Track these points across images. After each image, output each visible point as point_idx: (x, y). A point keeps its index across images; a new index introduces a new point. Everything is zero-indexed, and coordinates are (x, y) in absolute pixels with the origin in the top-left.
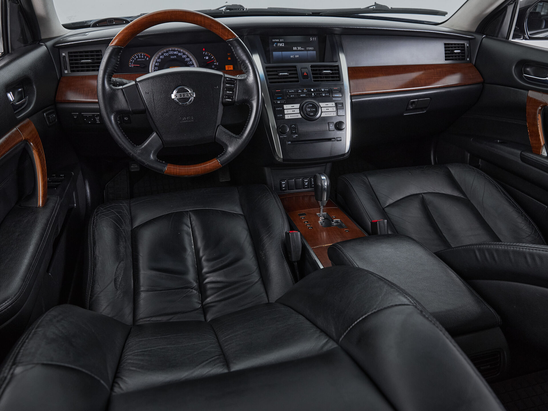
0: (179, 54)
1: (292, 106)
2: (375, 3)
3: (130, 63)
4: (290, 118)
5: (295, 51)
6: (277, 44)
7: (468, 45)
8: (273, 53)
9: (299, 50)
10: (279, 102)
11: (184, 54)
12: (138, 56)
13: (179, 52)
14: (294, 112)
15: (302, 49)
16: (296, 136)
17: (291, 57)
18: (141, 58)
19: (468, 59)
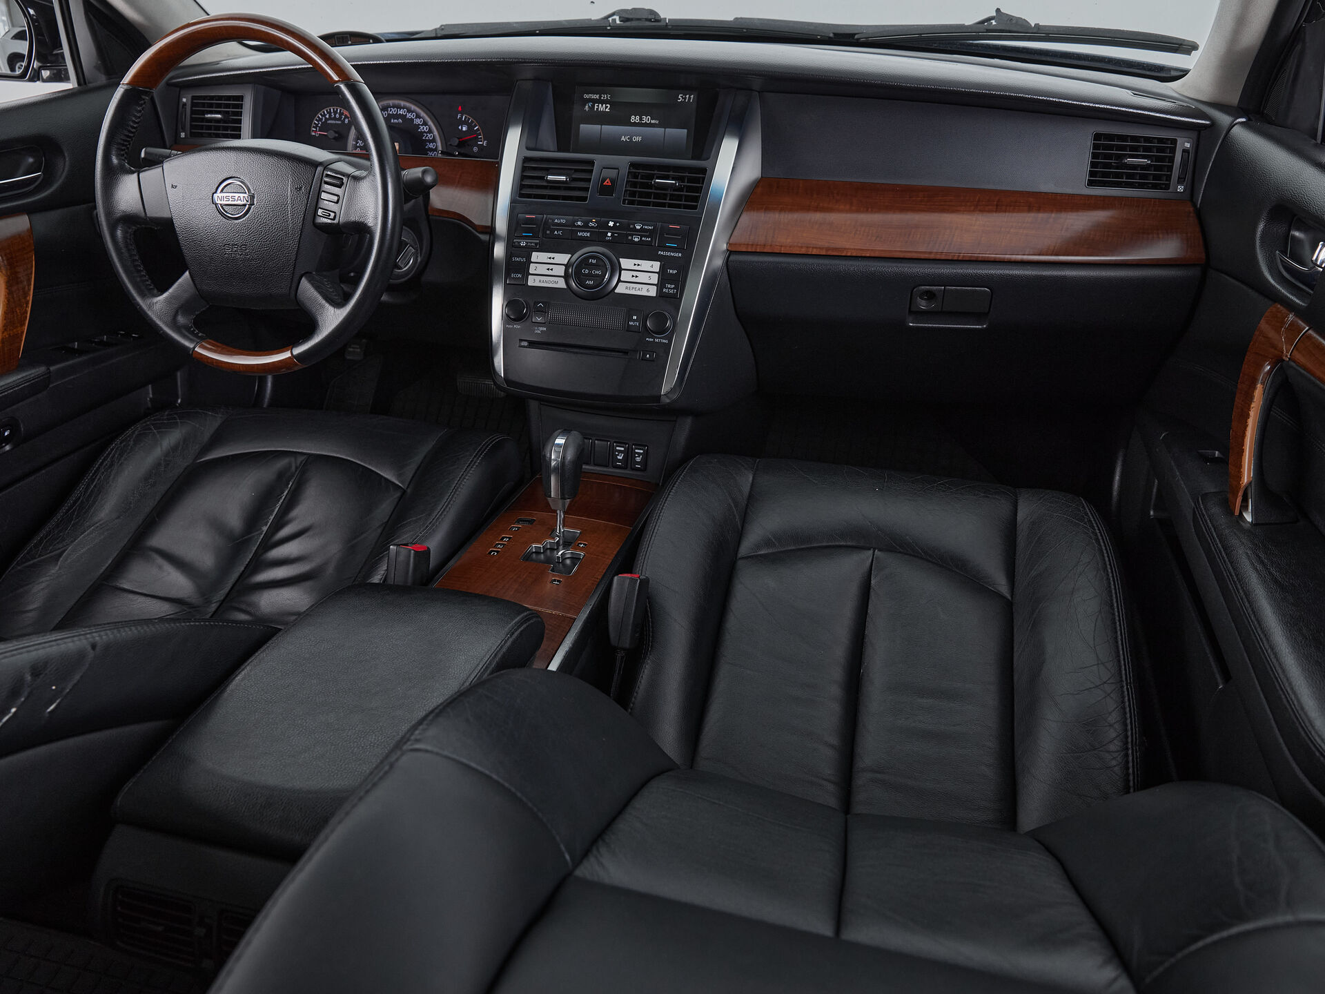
0: (409, 116)
1: (550, 258)
2: (998, 10)
3: (314, 127)
4: (537, 284)
5: (635, 124)
6: (593, 106)
7: (1188, 145)
8: (581, 125)
9: (646, 125)
10: (523, 244)
11: (418, 116)
12: (330, 113)
13: (409, 111)
14: (550, 273)
15: (653, 122)
16: (542, 331)
17: (623, 139)
18: (335, 119)
19: (1180, 189)
